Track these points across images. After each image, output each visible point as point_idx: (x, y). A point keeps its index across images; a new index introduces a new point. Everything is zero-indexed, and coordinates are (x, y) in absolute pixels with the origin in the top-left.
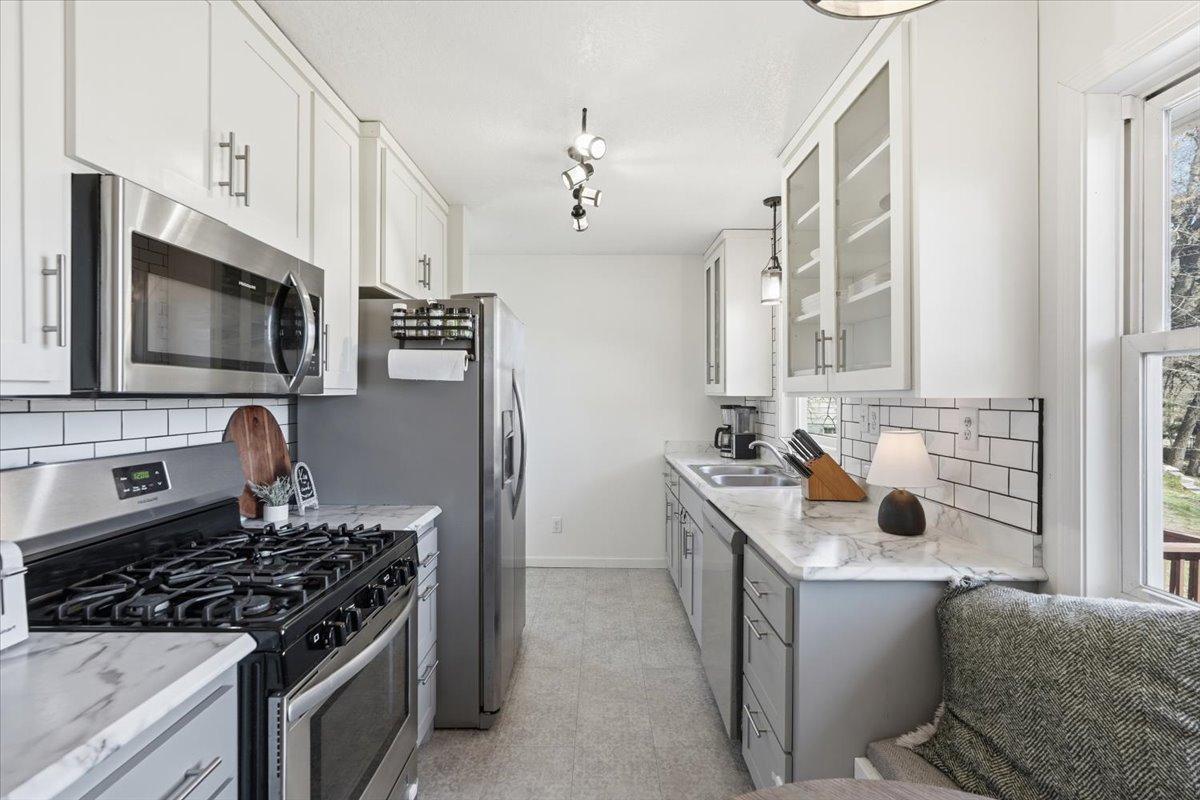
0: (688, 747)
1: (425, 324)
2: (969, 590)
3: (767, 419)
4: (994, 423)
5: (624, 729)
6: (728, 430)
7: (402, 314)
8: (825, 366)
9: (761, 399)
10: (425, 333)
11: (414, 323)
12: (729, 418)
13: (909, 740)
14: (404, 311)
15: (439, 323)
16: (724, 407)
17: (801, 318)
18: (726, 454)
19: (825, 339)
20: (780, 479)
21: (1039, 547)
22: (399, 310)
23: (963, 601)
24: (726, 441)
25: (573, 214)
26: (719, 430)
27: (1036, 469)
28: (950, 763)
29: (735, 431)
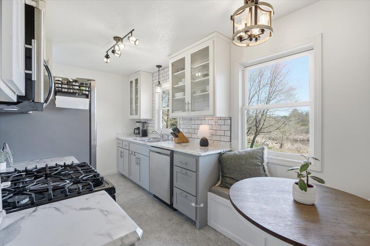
0: (157, 212)
1: (71, 87)
2: (224, 153)
3: (150, 125)
4: (222, 122)
5: (137, 215)
6: (138, 128)
7: (60, 82)
8: (188, 110)
9: (148, 120)
10: (72, 91)
11: (66, 86)
12: (138, 125)
13: (217, 185)
14: (61, 81)
15: (77, 88)
16: (137, 122)
17: (175, 98)
18: (138, 136)
19: (188, 104)
20: (162, 140)
21: (231, 144)
22: (59, 81)
23: (224, 155)
24: (137, 132)
25: (105, 56)
26: (135, 129)
27: (230, 130)
28: (226, 185)
29: (141, 128)
